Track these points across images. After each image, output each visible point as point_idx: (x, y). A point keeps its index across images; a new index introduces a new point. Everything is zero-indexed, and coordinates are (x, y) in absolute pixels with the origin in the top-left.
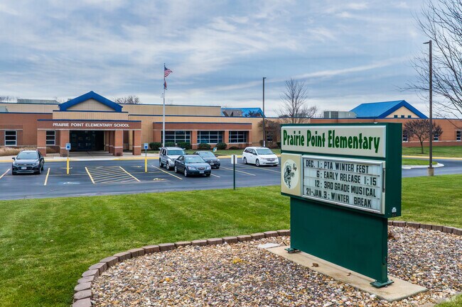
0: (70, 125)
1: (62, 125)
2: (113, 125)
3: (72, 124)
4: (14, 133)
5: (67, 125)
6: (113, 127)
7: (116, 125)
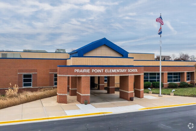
0: (91, 71)
1: (84, 71)
2: (127, 71)
3: (93, 70)
4: (30, 76)
5: (88, 71)
6: (127, 73)
7: (129, 71)
